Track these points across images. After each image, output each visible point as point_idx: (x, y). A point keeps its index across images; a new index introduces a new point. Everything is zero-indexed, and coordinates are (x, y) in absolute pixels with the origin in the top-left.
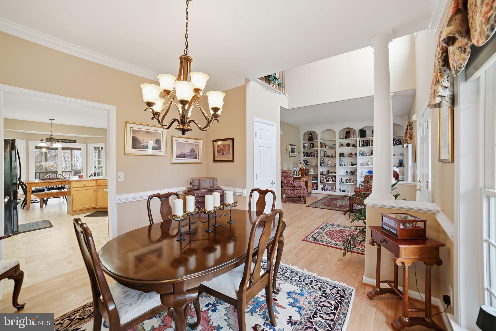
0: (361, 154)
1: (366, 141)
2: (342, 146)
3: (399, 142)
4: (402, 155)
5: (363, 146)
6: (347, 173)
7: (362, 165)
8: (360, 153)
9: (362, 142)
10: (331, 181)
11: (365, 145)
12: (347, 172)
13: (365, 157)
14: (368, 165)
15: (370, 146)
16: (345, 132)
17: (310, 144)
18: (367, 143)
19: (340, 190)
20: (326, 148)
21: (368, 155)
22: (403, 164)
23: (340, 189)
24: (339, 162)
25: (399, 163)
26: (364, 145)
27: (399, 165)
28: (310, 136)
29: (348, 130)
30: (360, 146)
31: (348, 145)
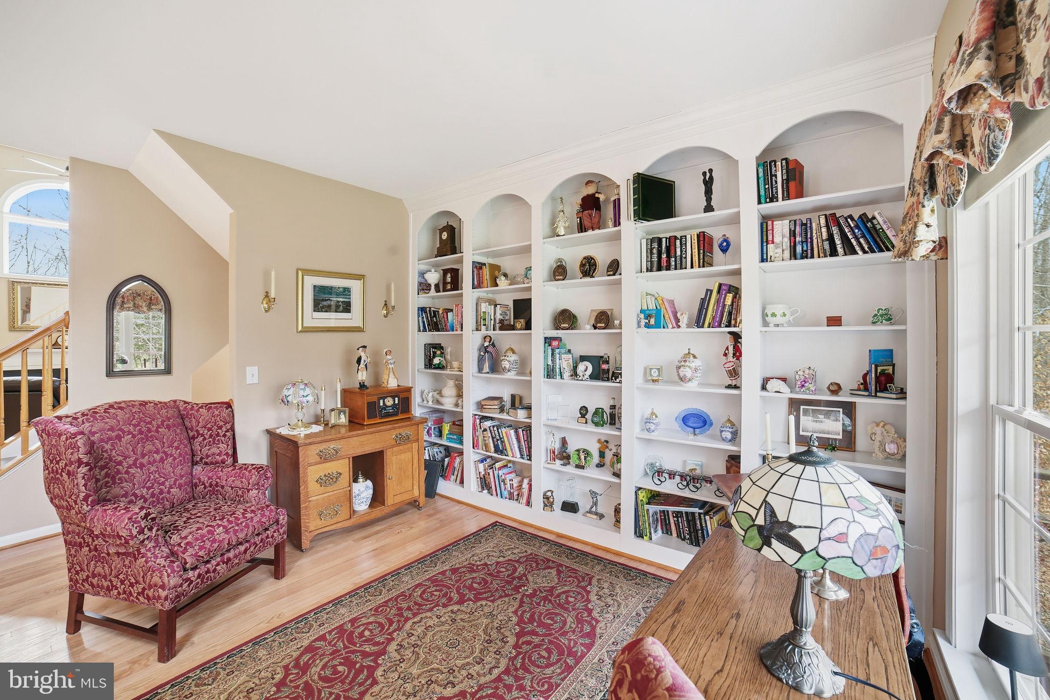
0: (648, 317)
1: (672, 240)
2: (559, 272)
3: (864, 236)
4: (886, 316)
5: (659, 269)
6: (583, 416)
7: (653, 377)
8: (642, 311)
9: (651, 249)
10: (514, 453)
11: (668, 262)
12: (584, 411)
13: (668, 333)
14: (682, 379)
15: (692, 267)
16: (573, 204)
17: (445, 272)
18: (678, 253)
19: (548, 502)
20: (497, 285)
21: (684, 320)
22: (890, 378)
23: (549, 494)
24: (546, 358)
25: (870, 371)
26: (664, 264)
27: (866, 389)
28: (445, 236)
29: (591, 190)
30: (644, 269)
31: (588, 267)
